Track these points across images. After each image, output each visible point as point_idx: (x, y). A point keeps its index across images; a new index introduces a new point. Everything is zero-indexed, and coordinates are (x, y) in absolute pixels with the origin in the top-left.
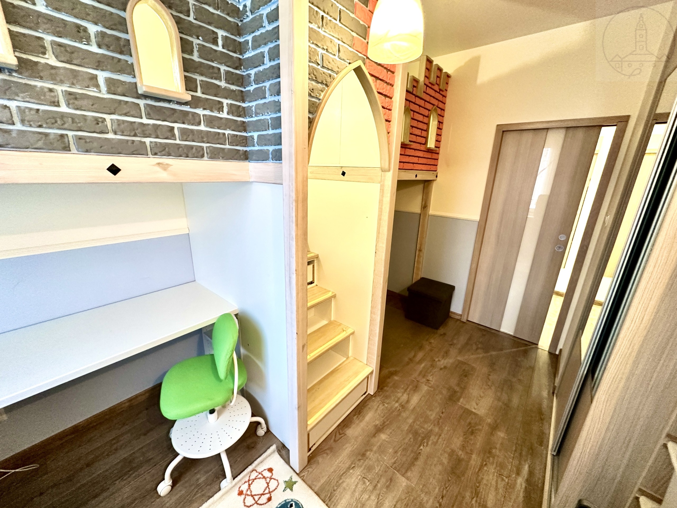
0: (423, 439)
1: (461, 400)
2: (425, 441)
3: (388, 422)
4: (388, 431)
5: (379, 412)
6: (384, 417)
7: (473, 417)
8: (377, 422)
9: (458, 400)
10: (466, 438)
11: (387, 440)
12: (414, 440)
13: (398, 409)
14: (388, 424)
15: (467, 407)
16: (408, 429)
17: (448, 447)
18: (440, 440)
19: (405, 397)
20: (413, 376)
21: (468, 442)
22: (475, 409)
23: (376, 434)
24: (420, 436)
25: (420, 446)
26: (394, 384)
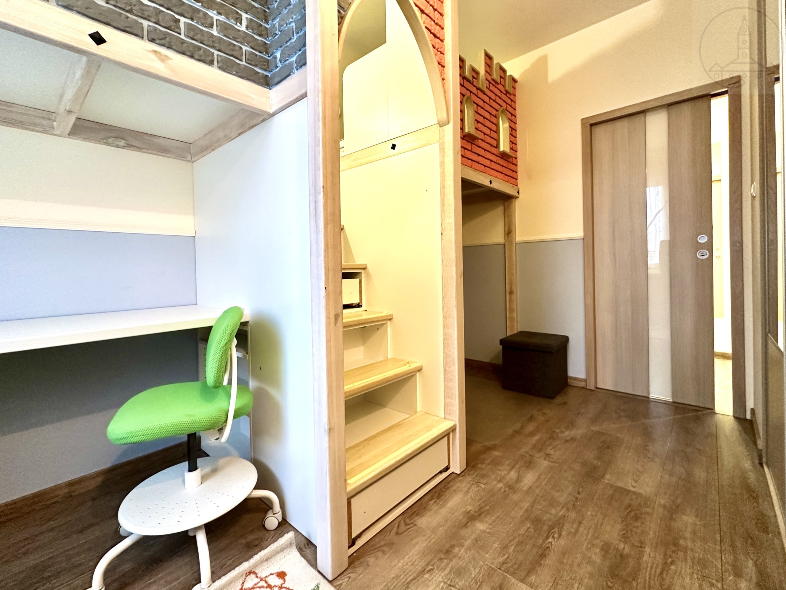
0: (551, 528)
1: (608, 476)
2: (556, 530)
3: (487, 508)
4: (490, 519)
5: (471, 494)
6: (481, 502)
7: (634, 497)
8: (469, 508)
9: (603, 476)
10: (627, 526)
11: (488, 531)
12: (535, 530)
13: (503, 490)
14: (488, 510)
15: (620, 484)
16: (522, 516)
17: (597, 538)
18: (581, 529)
19: (513, 475)
20: (523, 450)
21: (631, 531)
22: (634, 487)
23: (468, 523)
24: (544, 524)
25: (548, 537)
26: (493, 460)
